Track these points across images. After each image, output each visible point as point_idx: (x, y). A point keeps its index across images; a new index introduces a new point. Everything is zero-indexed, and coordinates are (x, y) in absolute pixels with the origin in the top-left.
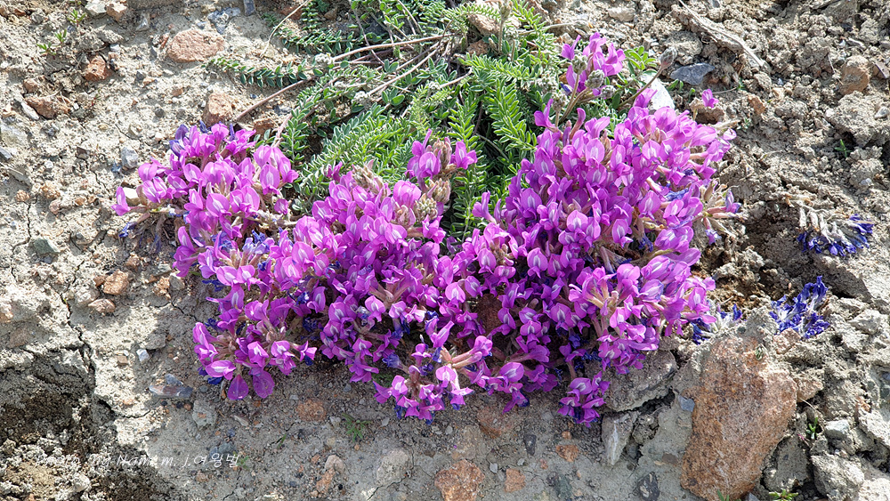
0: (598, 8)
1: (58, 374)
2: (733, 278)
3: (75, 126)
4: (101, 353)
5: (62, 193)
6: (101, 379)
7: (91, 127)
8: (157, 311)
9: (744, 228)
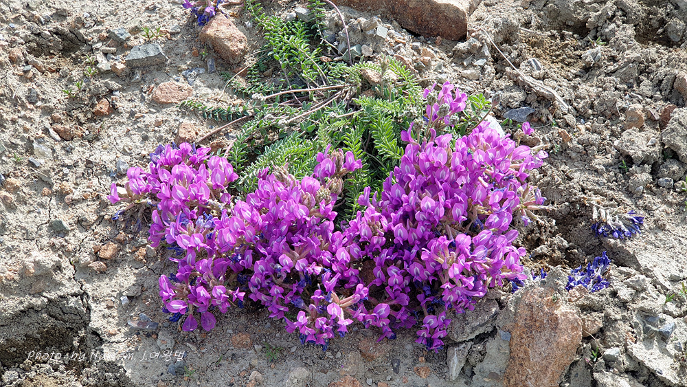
0: (455, 70)
1: (64, 313)
2: (546, 255)
3: (86, 146)
4: (95, 300)
5: (74, 190)
6: (94, 316)
7: (97, 147)
8: (137, 271)
9: (554, 221)
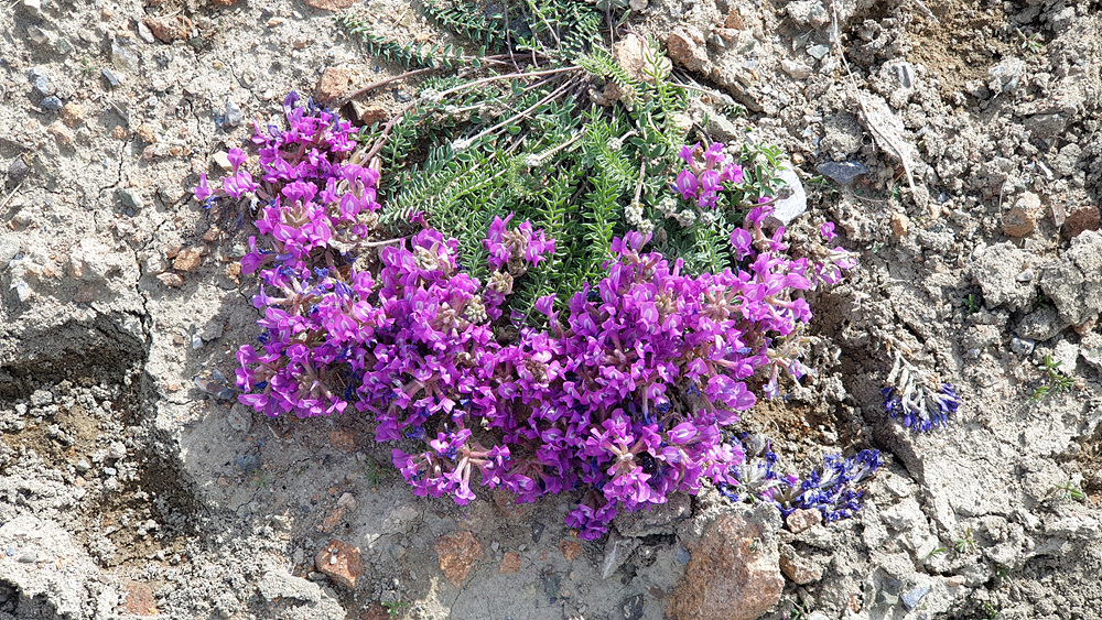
3: (190, 57)
4: (160, 328)
5: (158, 137)
6: (154, 355)
7: (205, 62)
8: (223, 294)
9: (839, 351)
